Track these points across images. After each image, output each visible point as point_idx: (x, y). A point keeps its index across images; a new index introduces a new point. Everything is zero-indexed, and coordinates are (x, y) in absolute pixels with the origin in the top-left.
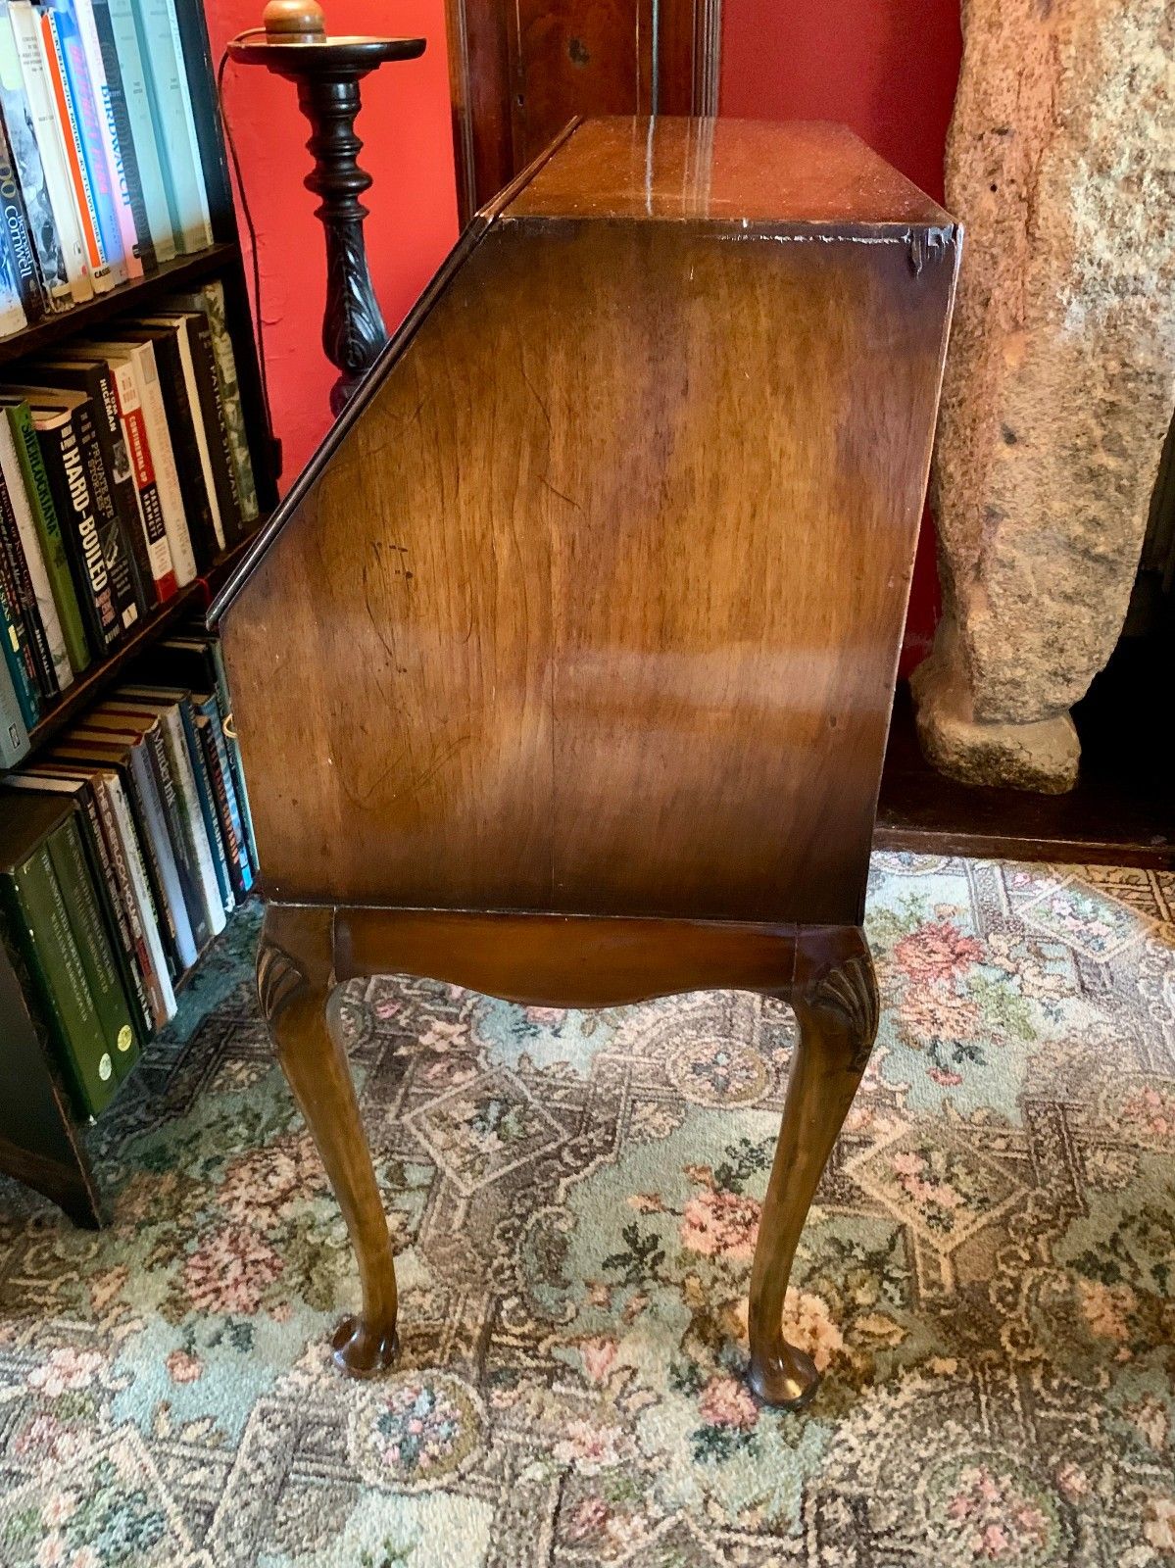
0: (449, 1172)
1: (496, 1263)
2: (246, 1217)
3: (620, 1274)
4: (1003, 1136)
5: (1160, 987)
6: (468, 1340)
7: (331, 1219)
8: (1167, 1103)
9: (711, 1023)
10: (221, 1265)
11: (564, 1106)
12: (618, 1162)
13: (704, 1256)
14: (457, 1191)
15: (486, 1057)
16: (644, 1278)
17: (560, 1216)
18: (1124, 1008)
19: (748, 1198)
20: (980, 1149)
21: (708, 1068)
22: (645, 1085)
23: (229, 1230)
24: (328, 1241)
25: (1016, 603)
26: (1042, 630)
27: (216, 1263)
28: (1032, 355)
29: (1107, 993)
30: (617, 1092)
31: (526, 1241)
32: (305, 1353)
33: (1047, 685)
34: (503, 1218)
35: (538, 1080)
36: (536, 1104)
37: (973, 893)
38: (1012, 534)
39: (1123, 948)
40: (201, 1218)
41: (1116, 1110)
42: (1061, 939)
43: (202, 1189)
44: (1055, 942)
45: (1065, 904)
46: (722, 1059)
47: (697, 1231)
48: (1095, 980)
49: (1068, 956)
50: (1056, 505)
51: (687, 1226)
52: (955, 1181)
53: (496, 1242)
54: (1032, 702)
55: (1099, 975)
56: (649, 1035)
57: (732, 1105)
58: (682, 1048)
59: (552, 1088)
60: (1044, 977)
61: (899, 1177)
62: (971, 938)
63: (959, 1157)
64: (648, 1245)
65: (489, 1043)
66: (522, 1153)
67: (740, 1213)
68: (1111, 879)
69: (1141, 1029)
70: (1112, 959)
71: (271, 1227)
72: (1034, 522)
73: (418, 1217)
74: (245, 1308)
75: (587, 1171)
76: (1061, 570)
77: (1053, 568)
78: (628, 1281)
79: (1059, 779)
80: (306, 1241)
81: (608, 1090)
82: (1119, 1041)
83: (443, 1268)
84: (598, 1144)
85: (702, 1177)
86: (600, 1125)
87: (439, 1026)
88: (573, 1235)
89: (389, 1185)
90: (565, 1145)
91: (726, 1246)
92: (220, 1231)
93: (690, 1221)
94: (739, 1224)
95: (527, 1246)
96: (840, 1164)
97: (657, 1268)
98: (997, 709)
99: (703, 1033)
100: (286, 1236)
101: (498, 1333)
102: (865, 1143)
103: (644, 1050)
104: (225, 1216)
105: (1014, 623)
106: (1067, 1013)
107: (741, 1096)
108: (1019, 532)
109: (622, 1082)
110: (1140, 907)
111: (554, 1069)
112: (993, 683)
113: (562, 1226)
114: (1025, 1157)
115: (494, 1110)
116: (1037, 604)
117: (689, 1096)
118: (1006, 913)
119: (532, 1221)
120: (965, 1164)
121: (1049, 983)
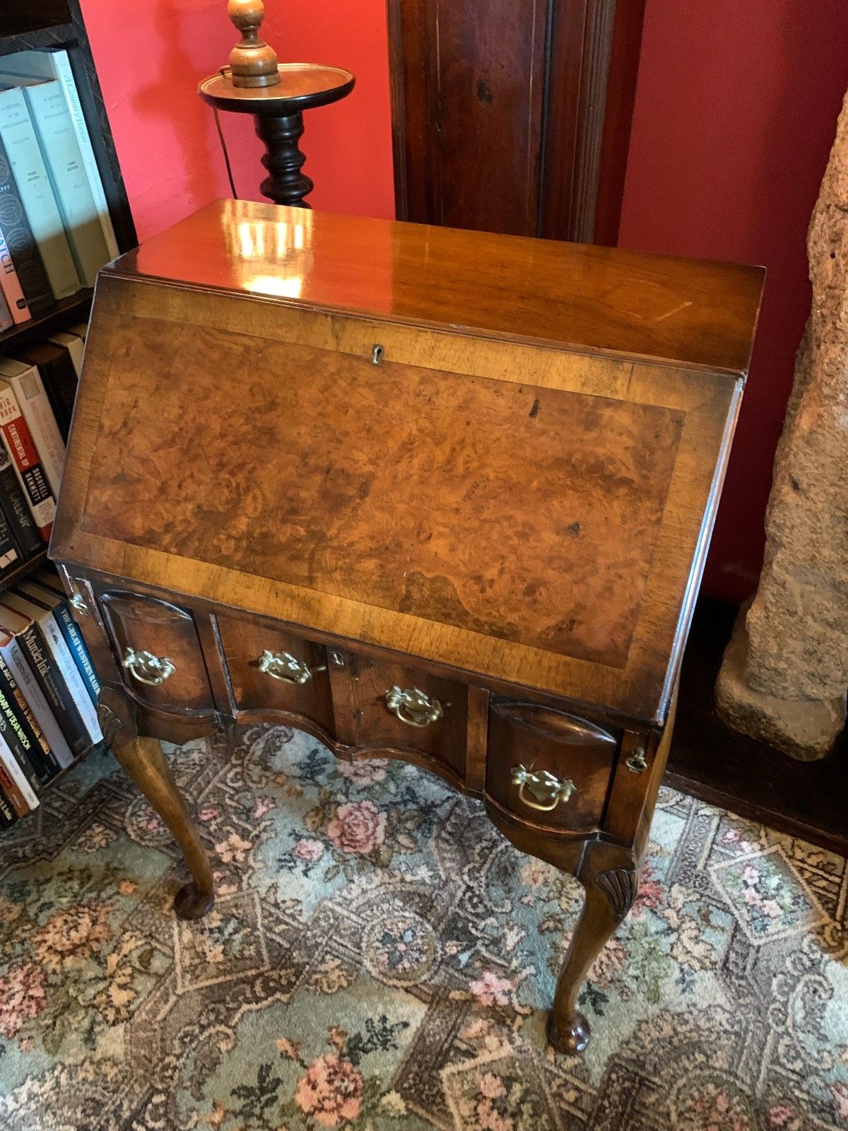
0: (178, 969)
1: (167, 1060)
2: (44, 958)
3: (238, 1104)
4: (577, 1089)
5: (793, 988)
6: (118, 1118)
7: (90, 980)
8: (731, 1113)
9: (417, 900)
10: (12, 991)
11: (279, 939)
12: (288, 1004)
13: (303, 1112)
14: (175, 987)
15: (250, 878)
16: (252, 1115)
17: (227, 1036)
18: (749, 999)
19: (360, 1073)
20: (554, 1095)
21: (394, 941)
22: (341, 941)
23: (29, 965)
24: (80, 998)
25: (784, 614)
26: (804, 640)
27: (10, 989)
28: (820, 426)
29: (742, 978)
30: (319, 940)
31: (194, 1050)
32: (23, 1084)
33: (806, 681)
34: (190, 1024)
35: (273, 910)
36: (260, 932)
37: (684, 840)
38: (786, 563)
39: (782, 935)
40: (19, 949)
41: (684, 1101)
42: (733, 909)
43: (29, 926)
44: (726, 910)
45: (755, 873)
46: (409, 934)
47: (309, 1088)
48: (740, 962)
49: (729, 928)
50: (826, 552)
51: (304, 1080)
52: (518, 1118)
53: (176, 1042)
54: (792, 689)
55: (745, 957)
56: (369, 895)
57: (391, 983)
58: (385, 916)
59: (279, 921)
60: (697, 943)
61: (478, 1097)
62: (658, 882)
63: (534, 1097)
64: (270, 1086)
65: (257, 866)
66: (230, 972)
67: (346, 1083)
68: (809, 861)
69: (751, 1027)
70: (766, 944)
71: (54, 972)
72: (805, 560)
73: (141, 999)
74: (9, 1031)
75: (265, 1003)
76: (825, 602)
77: (818, 598)
78: (241, 1112)
79: (810, 750)
80: (67, 992)
81: (314, 936)
82: (725, 1032)
83: (134, 1050)
84: (284, 982)
85: (338, 1040)
86: (293, 965)
87: (235, 839)
88: (226, 1055)
89: (137, 965)
90: (261, 974)
91: (322, 1109)
92: (24, 963)
93: (308, 1076)
94: (341, 1093)
95: (193, 1054)
96: (441, 1067)
97: (266, 1110)
98: (761, 685)
99: (407, 907)
100: (59, 982)
101: (138, 1123)
102: (470, 1054)
103: (357, 908)
104: (33, 953)
105: (781, 628)
106: (697, 988)
107: (404, 976)
108: (791, 563)
109: (326, 933)
110: (820, 897)
111: (289, 904)
112: (760, 666)
113: (224, 1046)
114: (584, 1118)
115: (232, 925)
116: (801, 620)
117: (367, 963)
118: (700, 867)
119: (206, 1034)
120: (535, 1105)
121: (698, 950)
